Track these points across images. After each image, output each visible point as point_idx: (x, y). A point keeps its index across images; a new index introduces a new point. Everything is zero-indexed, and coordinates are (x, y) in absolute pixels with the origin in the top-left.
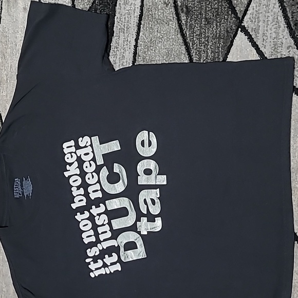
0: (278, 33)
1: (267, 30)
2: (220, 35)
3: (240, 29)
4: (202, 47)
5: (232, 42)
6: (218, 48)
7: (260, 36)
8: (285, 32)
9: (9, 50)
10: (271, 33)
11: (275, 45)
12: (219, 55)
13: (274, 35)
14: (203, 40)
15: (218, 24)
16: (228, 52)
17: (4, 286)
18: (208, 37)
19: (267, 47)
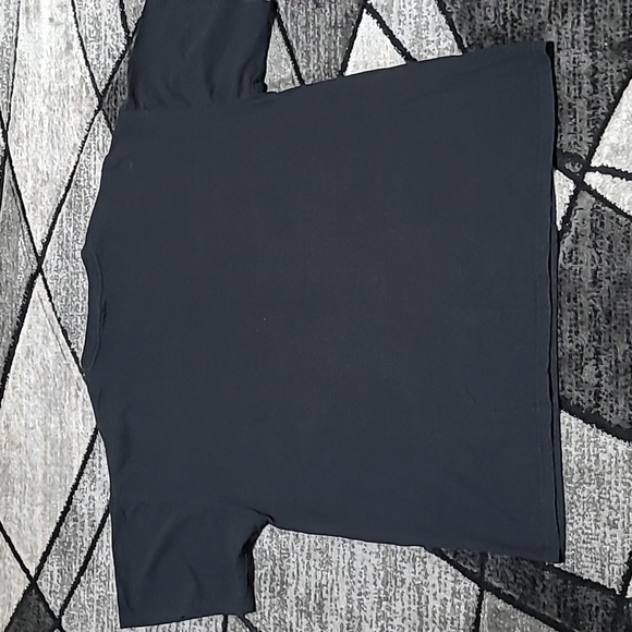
0: (421, 8)
1: (404, 7)
2: (336, 23)
3: (365, 10)
4: (311, 45)
5: (355, 31)
6: (335, 43)
7: (394, 16)
8: (431, 6)
9: (29, 88)
10: (410, 9)
11: (417, 27)
12: (336, 55)
13: (415, 13)
14: (312, 33)
15: (333, 6)
16: (351, 47)
17: (28, 469)
18: (319, 28)
19: (405, 33)
